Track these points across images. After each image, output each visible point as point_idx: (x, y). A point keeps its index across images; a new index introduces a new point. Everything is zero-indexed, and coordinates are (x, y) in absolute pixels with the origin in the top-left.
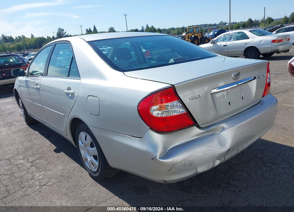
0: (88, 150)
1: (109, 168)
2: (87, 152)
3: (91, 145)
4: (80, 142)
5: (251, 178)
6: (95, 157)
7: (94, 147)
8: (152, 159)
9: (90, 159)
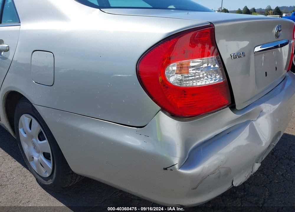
0: (34, 144)
1: (70, 174)
2: (32, 147)
3: (40, 136)
4: (21, 130)
5: (271, 181)
6: (46, 156)
7: (44, 139)
8: (166, 169)
9: (38, 157)
